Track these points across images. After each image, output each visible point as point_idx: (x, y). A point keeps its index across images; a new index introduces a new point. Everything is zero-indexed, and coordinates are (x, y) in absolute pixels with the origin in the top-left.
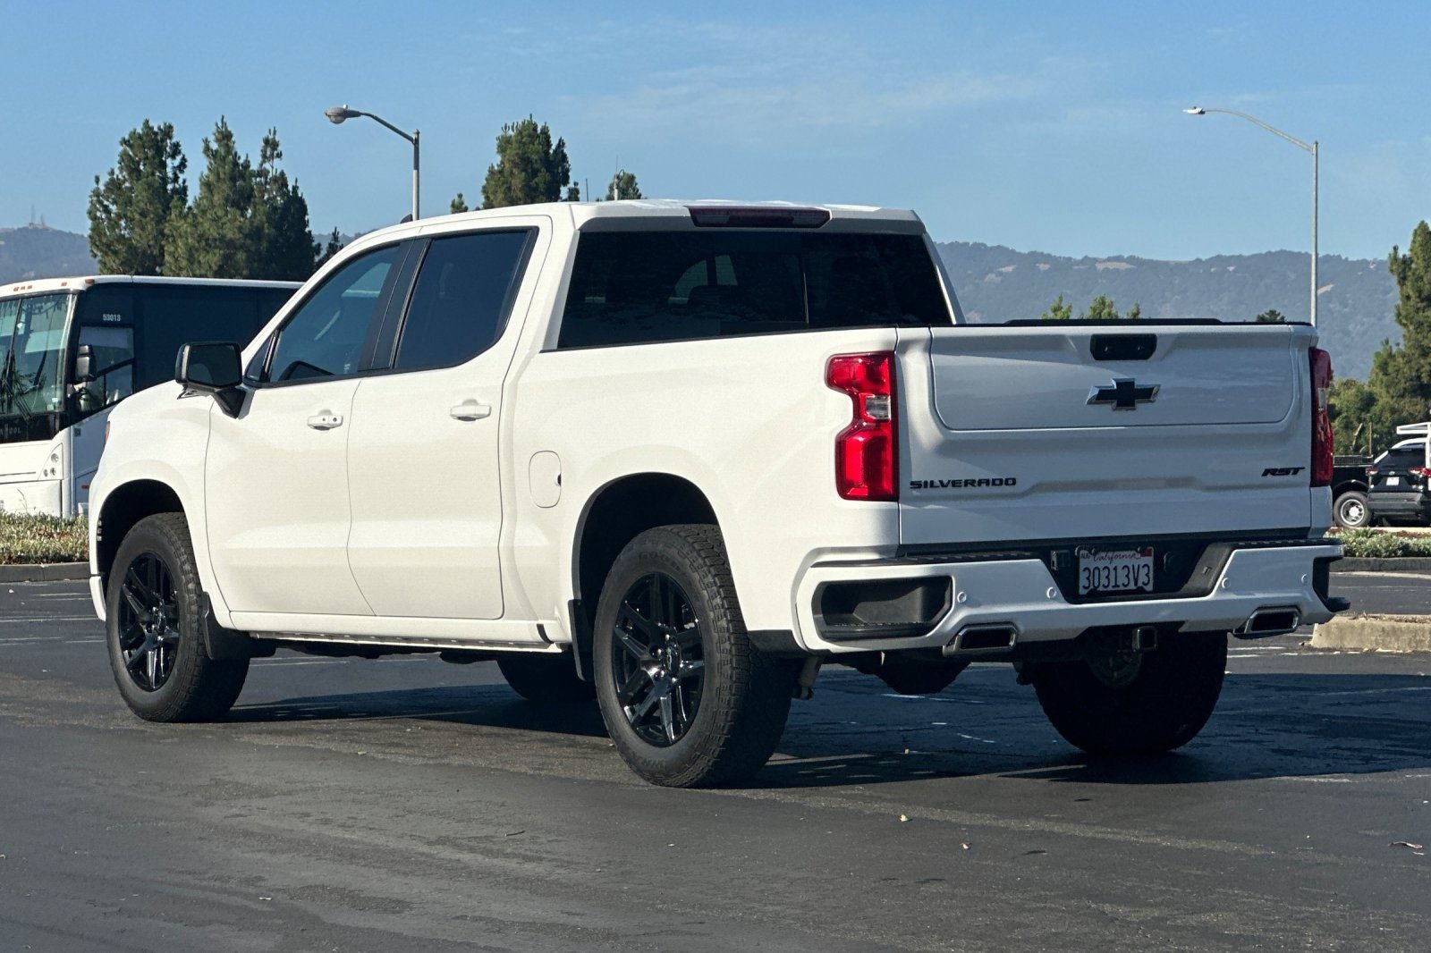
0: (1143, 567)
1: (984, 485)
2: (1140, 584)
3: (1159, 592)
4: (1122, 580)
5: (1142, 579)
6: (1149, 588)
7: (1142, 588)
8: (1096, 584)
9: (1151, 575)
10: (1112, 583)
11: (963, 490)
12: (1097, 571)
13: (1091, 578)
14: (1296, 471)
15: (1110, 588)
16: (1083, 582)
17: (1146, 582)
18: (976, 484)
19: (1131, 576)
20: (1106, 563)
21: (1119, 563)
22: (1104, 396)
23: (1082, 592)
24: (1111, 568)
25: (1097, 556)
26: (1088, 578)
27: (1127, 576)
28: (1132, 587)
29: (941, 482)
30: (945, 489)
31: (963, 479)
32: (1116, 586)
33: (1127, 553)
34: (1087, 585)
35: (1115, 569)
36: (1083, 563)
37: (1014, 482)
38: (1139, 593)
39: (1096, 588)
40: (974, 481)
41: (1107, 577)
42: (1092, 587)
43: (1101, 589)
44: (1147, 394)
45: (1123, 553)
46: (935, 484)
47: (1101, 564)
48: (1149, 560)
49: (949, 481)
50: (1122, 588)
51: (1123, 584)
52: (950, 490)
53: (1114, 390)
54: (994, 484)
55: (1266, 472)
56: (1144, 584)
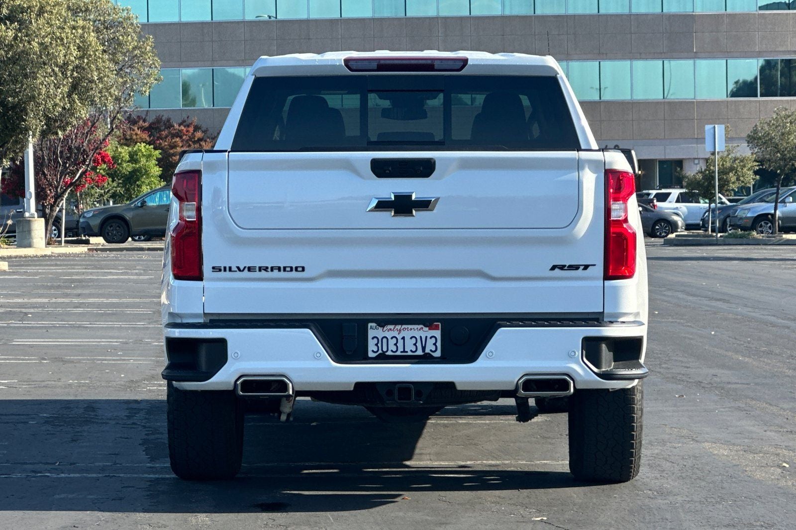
0: (431, 338)
1: (276, 271)
2: (427, 351)
3: (446, 358)
4: (410, 347)
5: (430, 347)
6: (438, 354)
7: (429, 353)
8: (385, 349)
9: (439, 344)
10: (401, 349)
11: (257, 274)
12: (385, 340)
13: (380, 345)
14: (586, 267)
15: (398, 353)
16: (372, 346)
17: (434, 349)
18: (269, 270)
19: (419, 344)
20: (395, 334)
21: (407, 334)
22: (382, 205)
23: (371, 355)
24: (399, 337)
25: (385, 329)
26: (377, 345)
27: (415, 344)
28: (420, 352)
29: (238, 268)
30: (241, 273)
31: (258, 266)
32: (404, 351)
33: (416, 327)
34: (375, 350)
35: (403, 338)
36: (371, 333)
37: (303, 269)
38: (426, 359)
39: (384, 352)
40: (267, 268)
41: (396, 344)
42: (380, 351)
43: (389, 353)
44: (425, 205)
45: (410, 327)
46: (233, 269)
47: (389, 335)
48: (438, 333)
49: (245, 267)
50: (410, 353)
51: (411, 351)
52: (246, 274)
53: (393, 201)
54: (285, 270)
55: (553, 268)
56: (431, 350)
